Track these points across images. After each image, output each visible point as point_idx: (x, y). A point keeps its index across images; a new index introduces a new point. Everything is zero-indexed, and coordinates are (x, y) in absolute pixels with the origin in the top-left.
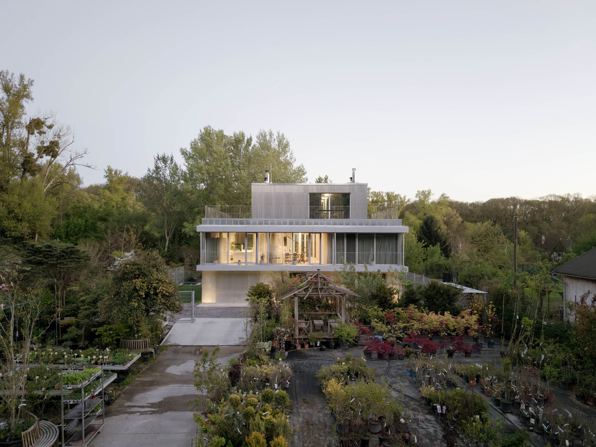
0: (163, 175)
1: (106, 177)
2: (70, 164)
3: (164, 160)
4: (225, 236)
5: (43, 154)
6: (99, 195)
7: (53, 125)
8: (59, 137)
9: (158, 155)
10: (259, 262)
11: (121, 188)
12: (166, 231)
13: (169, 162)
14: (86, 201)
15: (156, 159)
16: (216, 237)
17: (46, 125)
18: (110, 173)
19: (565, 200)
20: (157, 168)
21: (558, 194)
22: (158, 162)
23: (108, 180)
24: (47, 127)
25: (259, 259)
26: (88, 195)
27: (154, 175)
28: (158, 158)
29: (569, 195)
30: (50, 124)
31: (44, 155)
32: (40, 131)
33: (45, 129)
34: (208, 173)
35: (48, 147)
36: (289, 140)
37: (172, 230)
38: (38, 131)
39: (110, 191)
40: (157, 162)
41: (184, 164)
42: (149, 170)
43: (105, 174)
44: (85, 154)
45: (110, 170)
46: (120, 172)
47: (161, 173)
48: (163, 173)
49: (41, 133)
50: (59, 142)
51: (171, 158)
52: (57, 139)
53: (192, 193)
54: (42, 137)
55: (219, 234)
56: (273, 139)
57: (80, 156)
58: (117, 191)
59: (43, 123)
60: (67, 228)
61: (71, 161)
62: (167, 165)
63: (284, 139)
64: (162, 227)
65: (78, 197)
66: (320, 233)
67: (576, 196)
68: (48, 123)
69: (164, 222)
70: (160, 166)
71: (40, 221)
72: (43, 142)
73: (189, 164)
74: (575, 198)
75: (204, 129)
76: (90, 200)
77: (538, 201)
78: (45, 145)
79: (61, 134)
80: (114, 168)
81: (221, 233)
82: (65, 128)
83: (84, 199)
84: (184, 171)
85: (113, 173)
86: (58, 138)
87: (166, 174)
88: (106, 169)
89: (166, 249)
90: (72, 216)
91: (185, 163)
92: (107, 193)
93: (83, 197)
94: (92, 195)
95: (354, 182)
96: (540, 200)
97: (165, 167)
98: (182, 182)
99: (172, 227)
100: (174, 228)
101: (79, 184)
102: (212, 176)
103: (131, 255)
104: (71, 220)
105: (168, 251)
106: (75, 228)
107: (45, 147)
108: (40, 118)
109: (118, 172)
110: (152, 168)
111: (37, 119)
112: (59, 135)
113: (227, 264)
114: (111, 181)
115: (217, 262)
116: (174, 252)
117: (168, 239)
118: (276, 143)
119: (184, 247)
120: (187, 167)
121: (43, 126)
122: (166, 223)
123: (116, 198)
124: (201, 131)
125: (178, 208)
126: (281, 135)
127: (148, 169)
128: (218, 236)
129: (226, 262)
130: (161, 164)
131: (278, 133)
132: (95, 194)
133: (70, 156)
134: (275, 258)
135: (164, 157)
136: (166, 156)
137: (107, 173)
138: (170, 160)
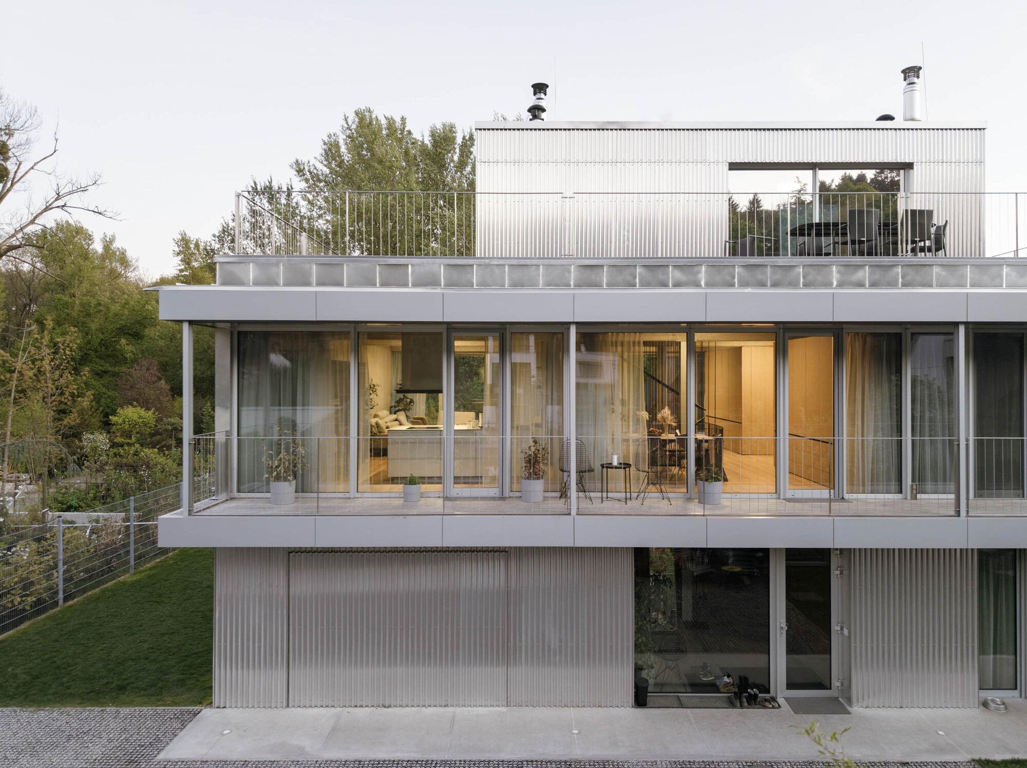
1: (178, 254)
3: (270, 194)
9: (255, 183)
13: (283, 201)
15: (251, 191)
18: (186, 248)
20: (254, 213)
22: (257, 198)
23: (182, 260)
28: (255, 189)
40: (253, 200)
43: (174, 248)
44: (95, 186)
45: (185, 241)
51: (288, 189)
70: (261, 209)
75: (356, 115)
80: (193, 235)
82: (24, 111)
85: (192, 246)
86: (6, 134)
88: (177, 239)
110: (243, 212)
114: (187, 262)
124: (346, 119)
133: (55, 188)
134: (602, 466)
135: (271, 188)
136: (275, 187)
137: (179, 246)
138: (284, 196)
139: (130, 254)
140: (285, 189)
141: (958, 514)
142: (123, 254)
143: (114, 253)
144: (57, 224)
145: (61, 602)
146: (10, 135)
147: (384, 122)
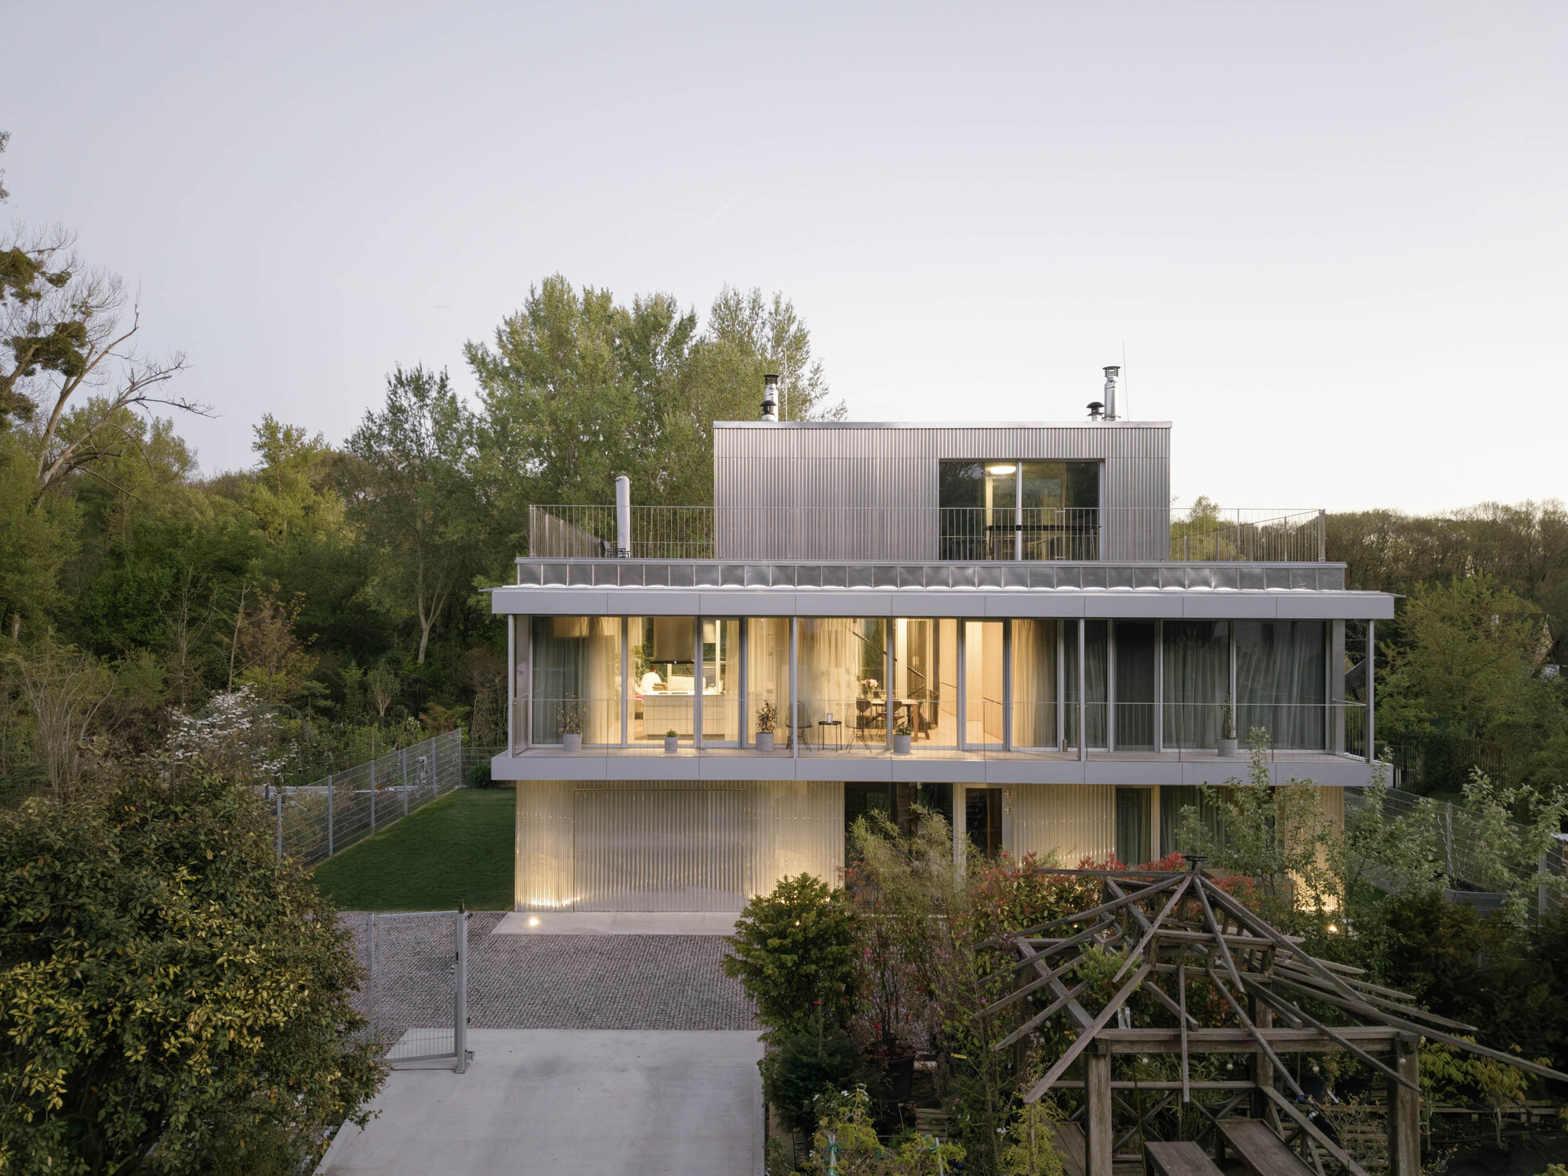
0: (414, 431)
1: (260, 447)
2: (128, 398)
3: (418, 385)
4: (610, 628)
5: (32, 362)
6: (237, 498)
7: (69, 275)
8: (86, 310)
9: (400, 371)
10: (752, 741)
11: (303, 479)
12: (421, 605)
13: (434, 394)
14: (199, 516)
15: (394, 381)
16: (577, 634)
17: (43, 274)
18: (272, 438)
19: (1520, 518)
20: (396, 409)
21: (1503, 502)
22: (400, 391)
23: (265, 456)
24: (51, 281)
25: (753, 727)
26: (207, 497)
27: (384, 433)
28: (399, 379)
29: (1530, 504)
30: (57, 271)
31: (38, 367)
32: (24, 290)
33: (39, 283)
34: (554, 421)
35: (47, 341)
36: (807, 327)
37: (438, 601)
38: (13, 290)
39: (273, 488)
40: (395, 393)
41: (477, 394)
42: (370, 417)
43: (257, 440)
44: (178, 371)
45: (270, 429)
46: (302, 433)
47: (406, 426)
48: (414, 426)
49: (23, 296)
50: (88, 325)
51: (442, 380)
52: (79, 317)
53: (503, 486)
54: (28, 311)
55: (585, 621)
56: (759, 321)
57: (162, 376)
58: (290, 486)
59: (36, 267)
60: (115, 594)
61: (131, 390)
62: (428, 402)
63: (791, 320)
64: (410, 590)
65: (174, 503)
66: (1007, 622)
67: (1550, 508)
68: (54, 267)
69: (414, 575)
70: (405, 404)
71: (21, 571)
72: (34, 327)
73: (491, 395)
74: (1546, 513)
75: (545, 285)
76: (211, 514)
77: (1449, 521)
78: (42, 334)
79: (92, 302)
80: (283, 420)
81: (594, 620)
82: (105, 284)
83: (193, 509)
84: (477, 414)
85: (280, 436)
86: (83, 313)
87: (423, 431)
88: (259, 426)
89: (421, 659)
90: (132, 557)
91: (480, 390)
92: (264, 494)
93: (190, 504)
94: (218, 498)
95: (1113, 417)
96: (1453, 518)
97: (421, 408)
98: (472, 451)
99: (438, 590)
100: (446, 593)
101: (183, 468)
102: (565, 435)
103: (242, 704)
104: (129, 568)
105: (429, 665)
106: (138, 595)
107: (37, 340)
108: (24, 250)
109: (294, 433)
110: (381, 408)
111: (12, 252)
112: (84, 303)
113: (620, 747)
114: (271, 458)
115: (577, 739)
116: (445, 667)
117: (426, 626)
118: (768, 332)
119: (475, 651)
120: (485, 402)
121: (36, 274)
122: (420, 578)
123: (289, 507)
124: (532, 292)
125: (454, 532)
126: (783, 307)
127: (366, 415)
128: (582, 629)
129: (614, 739)
130: (407, 399)
131: (777, 303)
132: (226, 497)
133: (129, 375)
134: (820, 723)
135: (419, 377)
136: (425, 374)
137: (261, 436)
138: (436, 388)
139: (189, 446)
140: (437, 378)
141: (1080, 759)
142: (180, 445)
143: (168, 444)
144: (91, 404)
145: (331, 852)
146: (88, 313)
147: (580, 296)
